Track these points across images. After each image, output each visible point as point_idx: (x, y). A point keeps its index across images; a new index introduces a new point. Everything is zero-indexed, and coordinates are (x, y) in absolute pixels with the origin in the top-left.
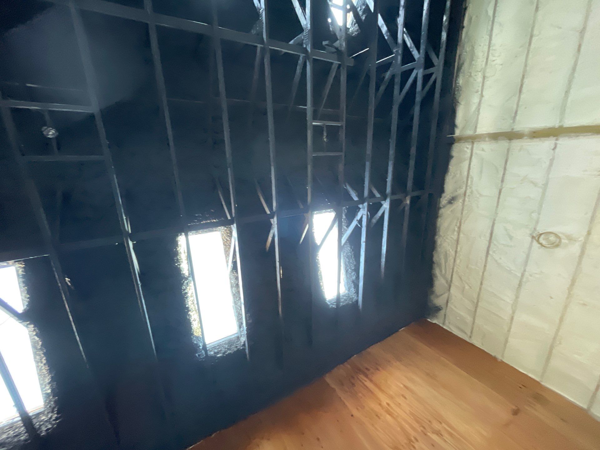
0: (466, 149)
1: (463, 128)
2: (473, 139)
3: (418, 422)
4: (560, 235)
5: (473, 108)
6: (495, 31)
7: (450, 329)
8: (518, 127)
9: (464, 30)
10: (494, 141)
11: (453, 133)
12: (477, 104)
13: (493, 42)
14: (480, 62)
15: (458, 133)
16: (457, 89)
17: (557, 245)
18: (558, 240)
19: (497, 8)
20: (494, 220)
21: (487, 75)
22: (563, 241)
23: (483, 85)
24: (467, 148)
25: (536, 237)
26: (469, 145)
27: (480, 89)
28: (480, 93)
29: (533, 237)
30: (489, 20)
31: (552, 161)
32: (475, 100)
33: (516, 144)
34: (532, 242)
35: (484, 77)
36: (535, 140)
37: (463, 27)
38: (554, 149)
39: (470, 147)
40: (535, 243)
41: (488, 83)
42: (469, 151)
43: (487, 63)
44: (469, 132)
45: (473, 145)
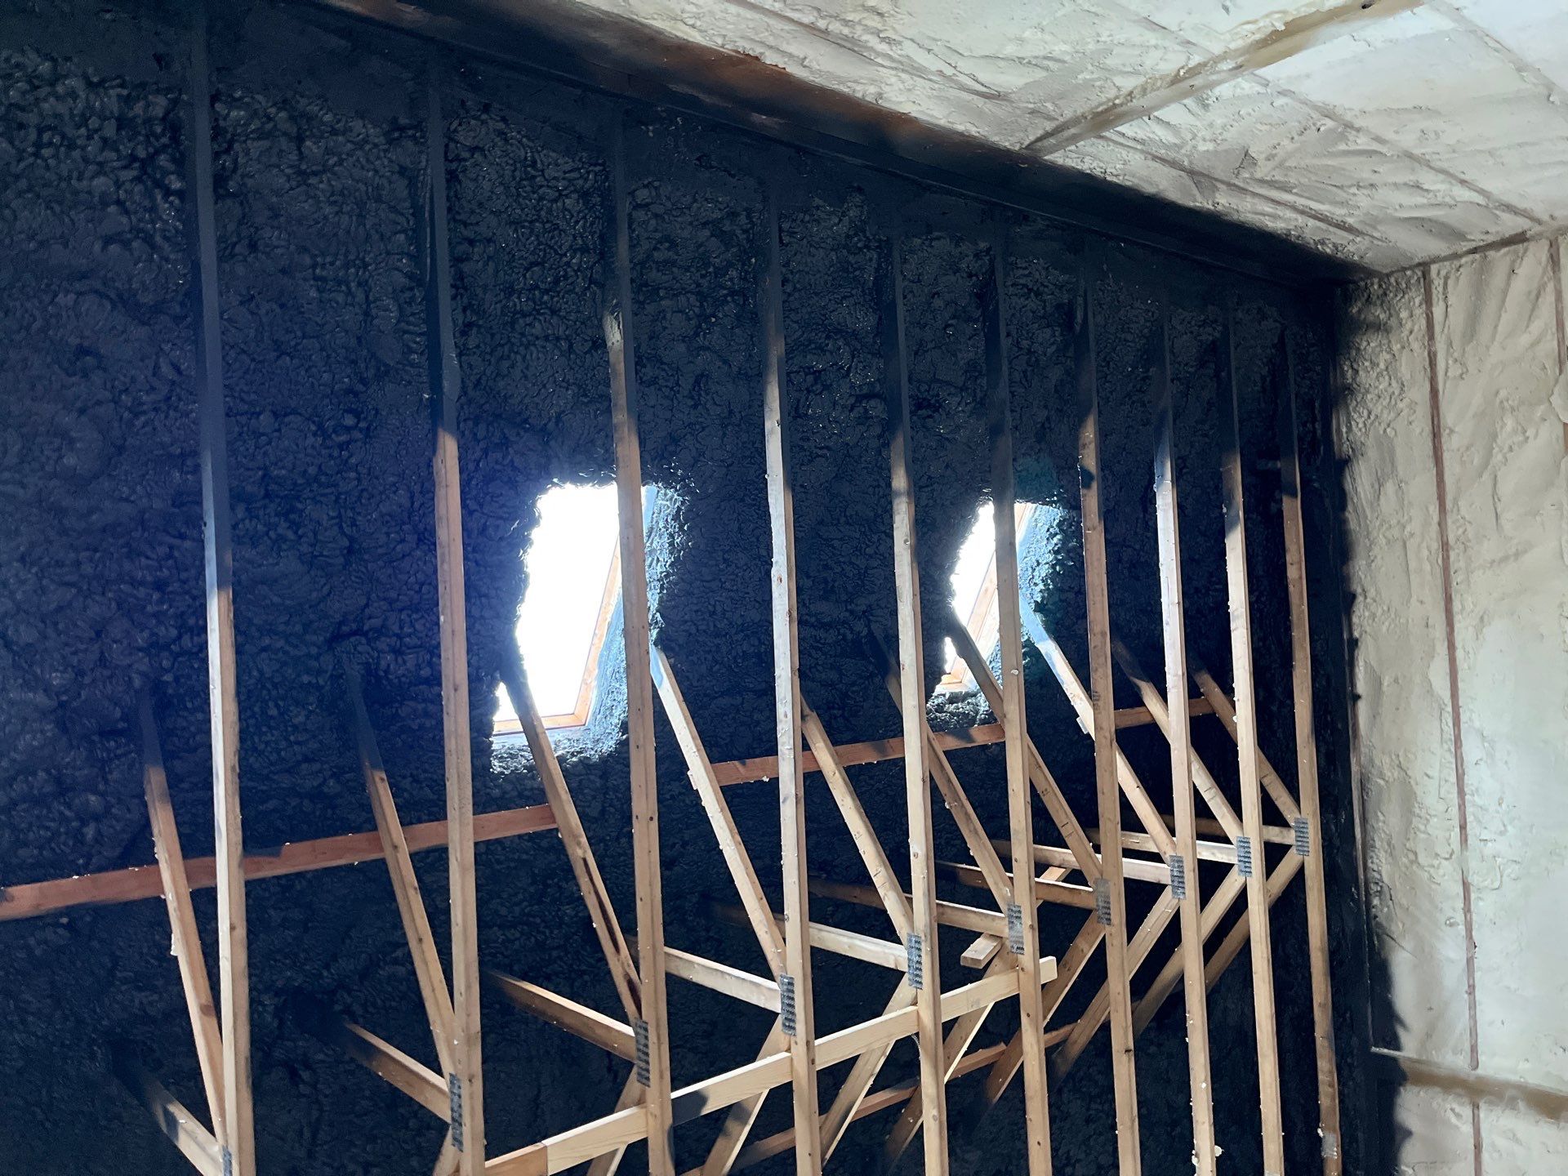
0: (1454, 1120)
1: (1428, 1037)
2: (1473, 1090)
5: (1452, 977)
6: (1471, 750)
9: (1363, 708)
11: (1395, 1043)
12: (1459, 967)
13: (1470, 780)
14: (1438, 826)
15: (1409, 1049)
16: (1374, 888)
19: (1460, 685)
21: (1473, 880)
23: (1467, 910)
24: (1457, 1115)
26: (1462, 1104)
27: (1459, 917)
28: (1462, 928)
30: (1441, 710)
32: (1451, 950)
35: (1466, 886)
37: (1357, 697)
39: (1467, 1112)
41: (1483, 906)
42: (1467, 1129)
43: (1464, 840)
44: (1453, 1060)
45: (1476, 1107)
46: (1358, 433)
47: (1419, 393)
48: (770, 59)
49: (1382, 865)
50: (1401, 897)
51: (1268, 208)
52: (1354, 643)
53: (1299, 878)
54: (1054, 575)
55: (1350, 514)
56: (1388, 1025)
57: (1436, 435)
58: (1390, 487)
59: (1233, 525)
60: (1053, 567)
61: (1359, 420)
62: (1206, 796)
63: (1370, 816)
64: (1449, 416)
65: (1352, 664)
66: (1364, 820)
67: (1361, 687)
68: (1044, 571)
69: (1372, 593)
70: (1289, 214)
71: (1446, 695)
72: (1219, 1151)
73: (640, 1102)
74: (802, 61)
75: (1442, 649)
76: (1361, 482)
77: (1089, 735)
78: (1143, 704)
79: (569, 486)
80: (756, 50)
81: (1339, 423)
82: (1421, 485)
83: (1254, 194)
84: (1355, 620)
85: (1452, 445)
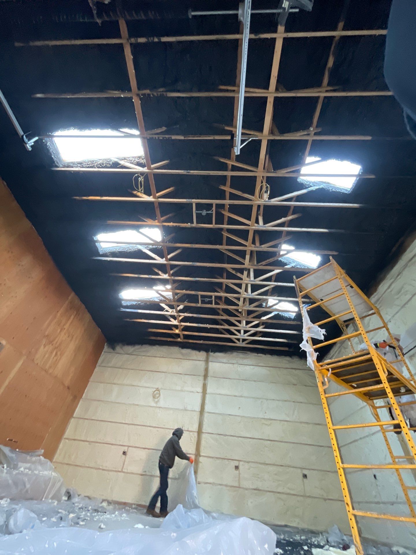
1: (213, 356)
2: (207, 361)
3: (59, 344)
4: (159, 398)
5: (221, 360)
6: (252, 367)
7: (103, 356)
8: (209, 378)
9: (256, 354)
10: (204, 369)
11: (211, 352)
12: (223, 361)
13: (247, 366)
14: (241, 361)
15: (212, 354)
16: (232, 352)
17: (154, 397)
18: (157, 397)
19: (260, 367)
20: (166, 372)
21: (234, 365)
22: (156, 399)
23: (230, 363)
24: (203, 358)
25: (157, 389)
27: (229, 362)
29: (158, 388)
30: (257, 364)
31: (193, 392)
32: (225, 360)
33: (202, 378)
34: (156, 388)
35: (233, 364)
36: (202, 385)
37: (258, 354)
38: (197, 392)
39: (204, 360)
40: (155, 389)
41: (231, 365)
42: (201, 359)
43: (240, 364)
44: (210, 359)
45: (204, 361)
46: (295, 359)
47: (300, 368)
48: (375, 294)
49: (235, 354)
50: (231, 355)
51: (335, 351)
52: (265, 354)
53: (234, 342)
54: (283, 316)
55: (283, 357)
56: (214, 351)
57: (295, 369)
58: (287, 362)
59: (288, 341)
60: (284, 316)
61: (297, 359)
62: (250, 332)
63: (241, 353)
64: (298, 371)
65: (263, 354)
66: (241, 352)
67: (259, 355)
68: (284, 315)
69: (272, 357)
70: (333, 353)
71: (259, 365)
72: (209, 328)
73: (249, 265)
74: (374, 297)
75: (265, 365)
76: (288, 358)
77: (261, 318)
78: (262, 325)
79: (320, 260)
80: (377, 292)
81: (297, 357)
82: (288, 366)
83: (338, 349)
84: (268, 355)
85: (294, 371)
